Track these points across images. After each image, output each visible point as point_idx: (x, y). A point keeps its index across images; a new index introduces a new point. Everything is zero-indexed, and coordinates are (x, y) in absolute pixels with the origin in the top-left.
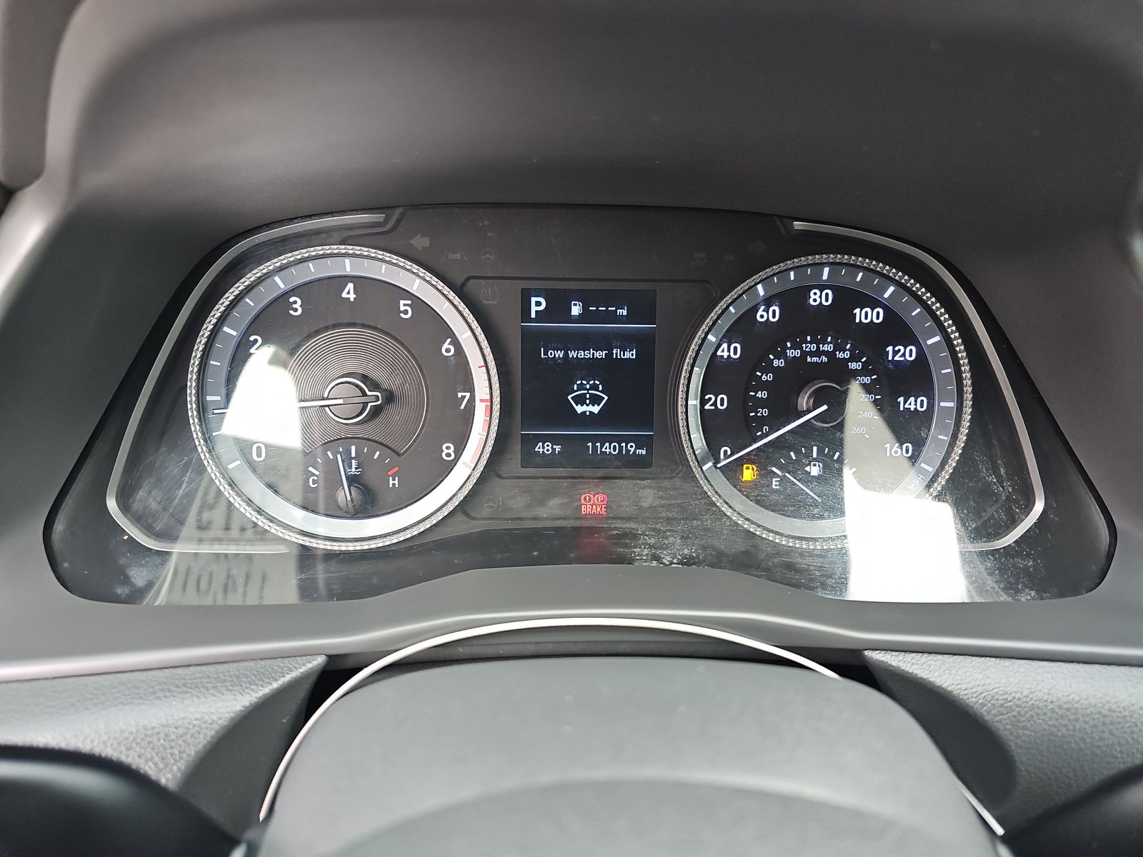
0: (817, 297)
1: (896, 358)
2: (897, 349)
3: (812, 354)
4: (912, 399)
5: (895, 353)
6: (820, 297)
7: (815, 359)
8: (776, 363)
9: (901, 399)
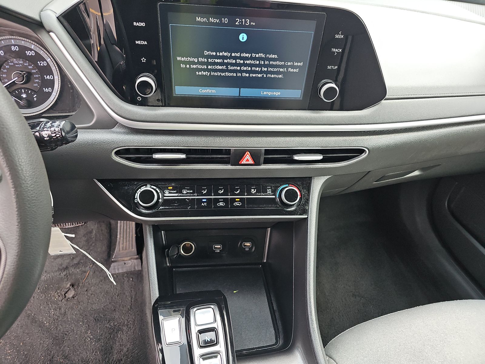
0: (14, 48)
1: (41, 65)
2: (41, 62)
3: (17, 64)
4: (48, 76)
5: (41, 63)
6: (15, 48)
7: (18, 66)
8: (6, 67)
9: (45, 76)
